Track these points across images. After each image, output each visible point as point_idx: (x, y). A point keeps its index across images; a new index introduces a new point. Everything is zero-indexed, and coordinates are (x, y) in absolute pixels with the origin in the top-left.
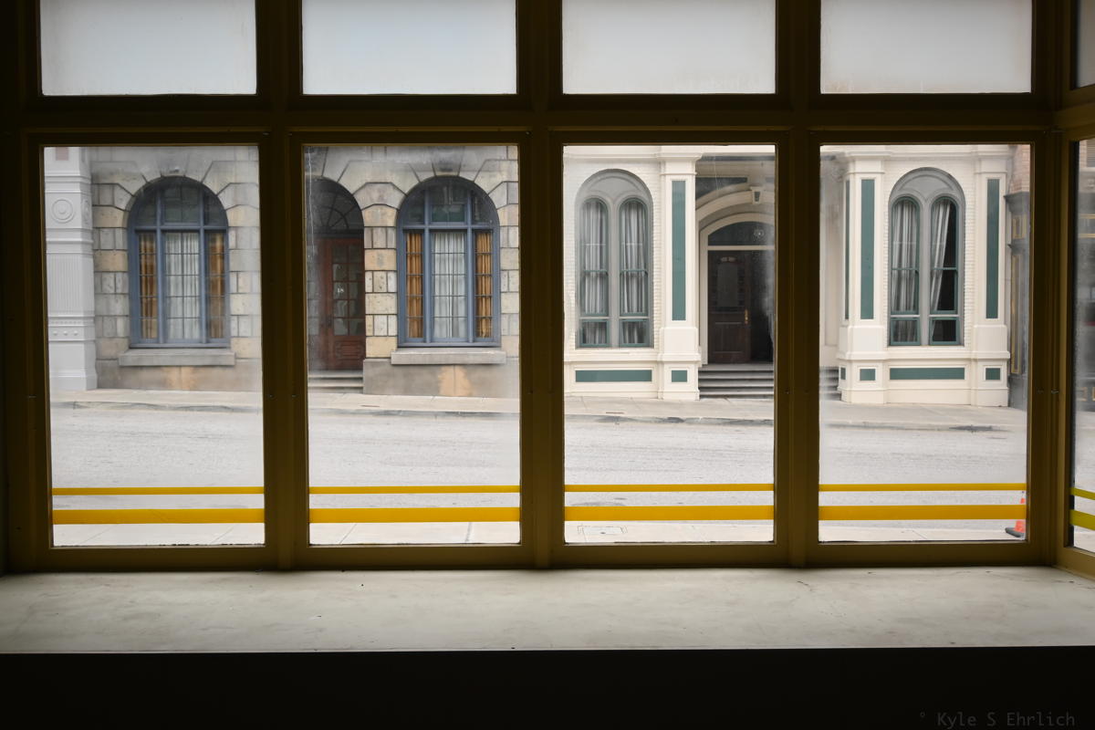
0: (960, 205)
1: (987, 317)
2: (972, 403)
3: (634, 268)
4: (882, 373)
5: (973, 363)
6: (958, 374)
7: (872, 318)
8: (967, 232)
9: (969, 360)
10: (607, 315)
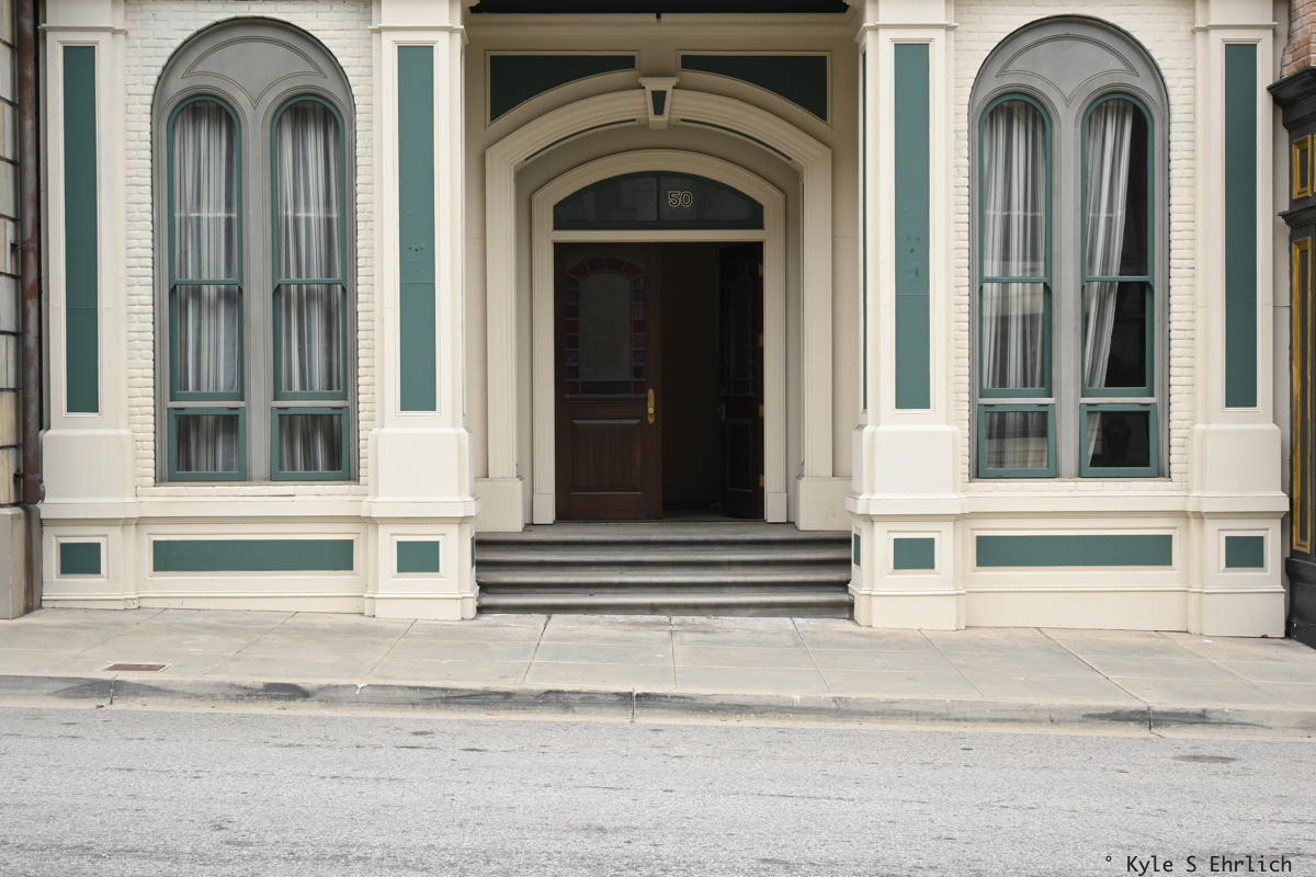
0: (1155, 114)
1: (1228, 405)
2: (1192, 630)
3: (315, 275)
4: (953, 549)
5: (1193, 522)
6: (1154, 551)
7: (927, 406)
8: (1174, 182)
9: (1183, 515)
10: (242, 399)
